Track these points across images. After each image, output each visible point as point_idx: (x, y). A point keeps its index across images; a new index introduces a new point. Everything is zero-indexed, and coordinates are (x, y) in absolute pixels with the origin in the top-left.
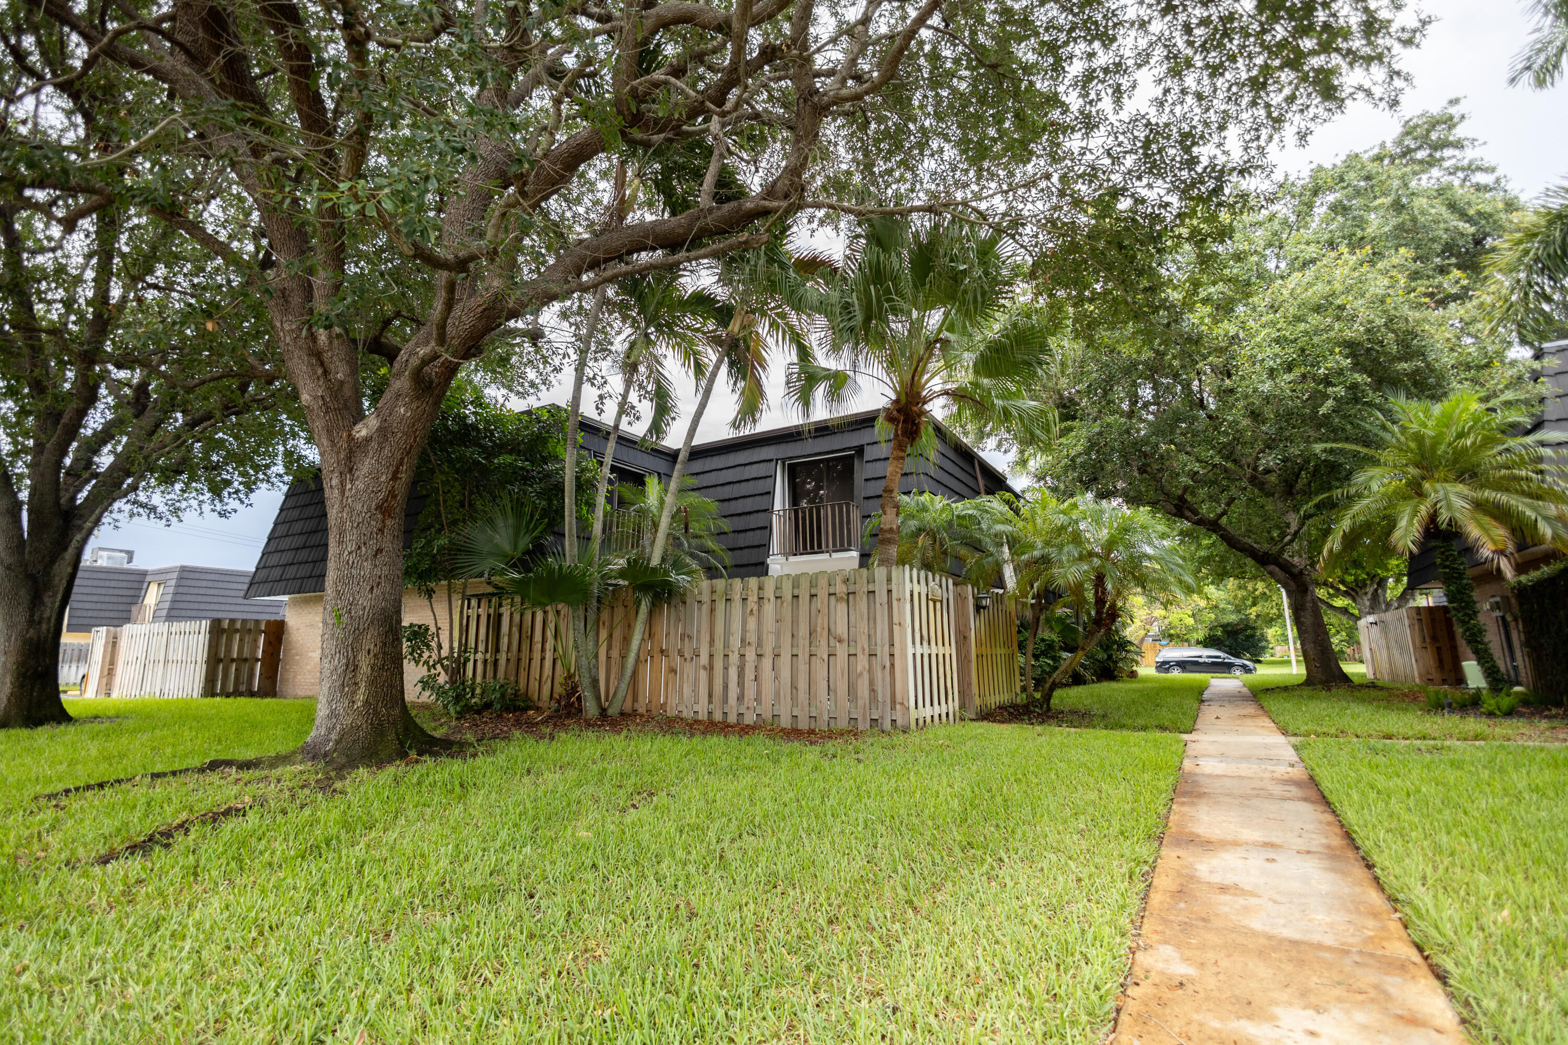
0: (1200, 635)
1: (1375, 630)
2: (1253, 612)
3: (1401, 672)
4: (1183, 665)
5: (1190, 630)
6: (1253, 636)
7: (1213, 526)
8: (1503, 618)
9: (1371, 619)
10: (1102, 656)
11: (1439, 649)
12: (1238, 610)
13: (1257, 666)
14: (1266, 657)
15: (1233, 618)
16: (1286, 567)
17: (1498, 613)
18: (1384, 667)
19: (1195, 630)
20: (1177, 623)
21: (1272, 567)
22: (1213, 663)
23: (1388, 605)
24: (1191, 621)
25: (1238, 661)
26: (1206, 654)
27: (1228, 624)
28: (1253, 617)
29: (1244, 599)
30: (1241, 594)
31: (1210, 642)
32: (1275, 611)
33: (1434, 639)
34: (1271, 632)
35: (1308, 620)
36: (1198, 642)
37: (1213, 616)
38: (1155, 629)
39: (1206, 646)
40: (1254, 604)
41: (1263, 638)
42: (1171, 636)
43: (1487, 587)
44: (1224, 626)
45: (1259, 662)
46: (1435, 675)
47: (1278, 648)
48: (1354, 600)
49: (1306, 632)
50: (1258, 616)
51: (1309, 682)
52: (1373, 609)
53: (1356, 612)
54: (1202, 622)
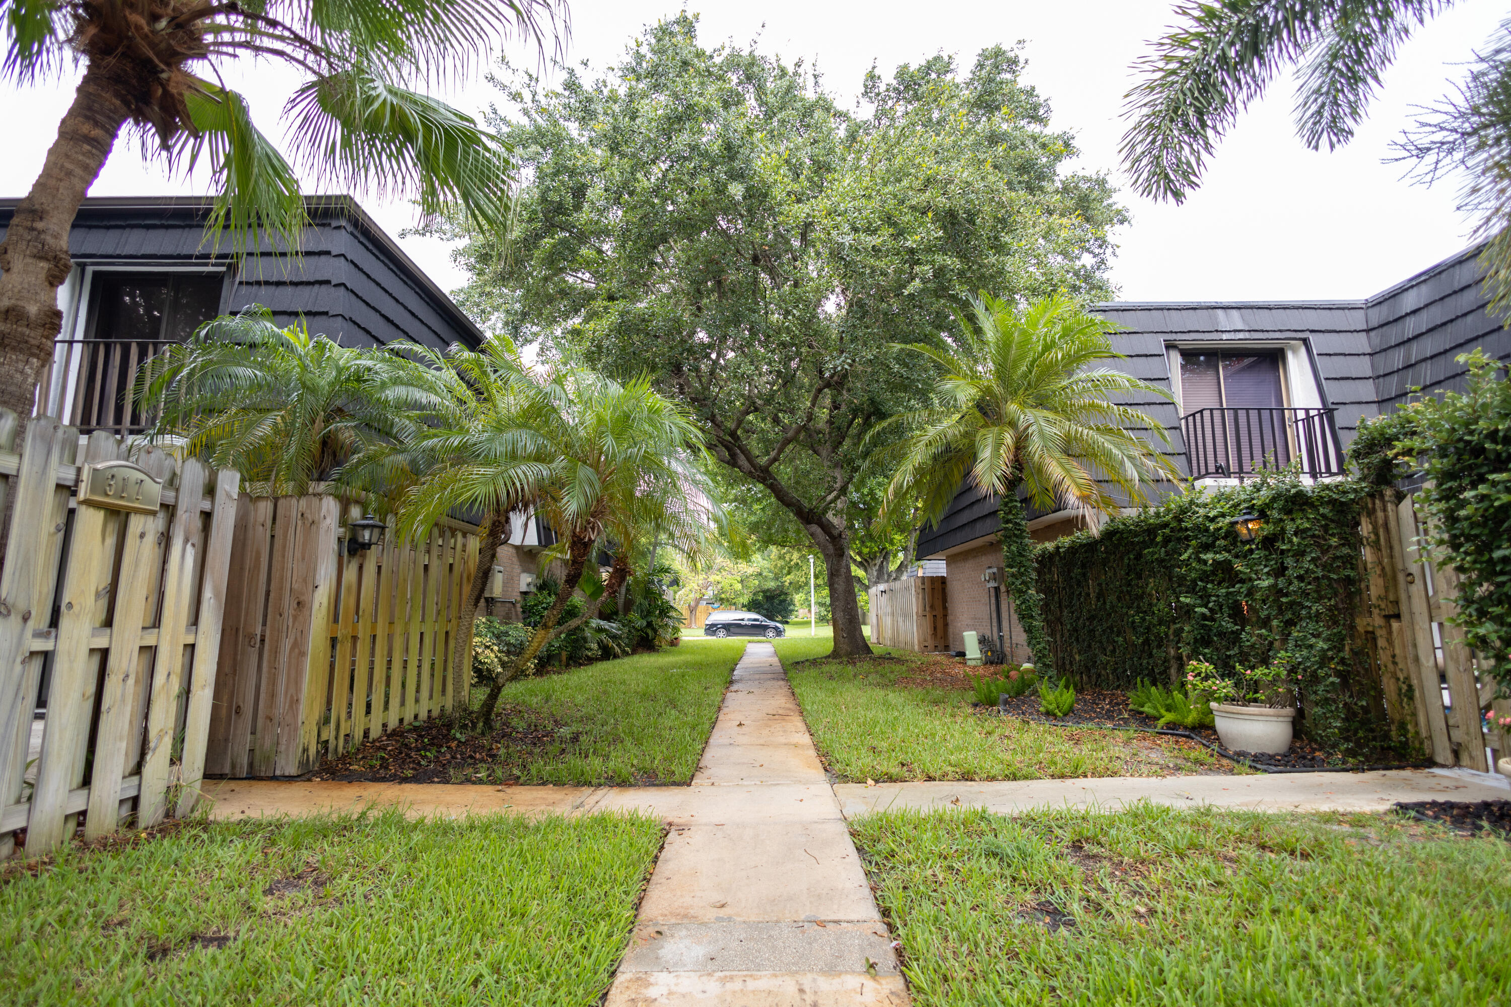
0: (745, 600)
1: (884, 599)
2: (788, 579)
3: (902, 638)
4: (730, 628)
5: (738, 594)
6: (785, 600)
7: (763, 475)
8: (997, 589)
9: (882, 587)
10: (641, 623)
11: (935, 616)
12: (776, 578)
13: (786, 626)
14: (792, 619)
15: (772, 585)
16: (827, 528)
17: (993, 584)
18: (888, 633)
19: (742, 594)
20: (727, 588)
21: (815, 528)
22: (753, 626)
23: (889, 575)
24: (738, 586)
25: (772, 624)
26: (748, 617)
27: (768, 590)
28: (787, 584)
29: (782, 568)
30: (781, 563)
31: (753, 606)
32: (803, 579)
33: (932, 607)
34: (798, 598)
35: (840, 586)
36: (744, 606)
37: (757, 582)
38: (709, 593)
39: (749, 610)
40: (789, 573)
41: (792, 603)
42: (722, 599)
43: (984, 558)
44: (764, 592)
45: (787, 623)
46: (930, 643)
47: (801, 611)
48: (866, 571)
49: (838, 599)
50: (790, 583)
51: (835, 654)
52: (879, 579)
53: (866, 582)
54: (748, 588)
